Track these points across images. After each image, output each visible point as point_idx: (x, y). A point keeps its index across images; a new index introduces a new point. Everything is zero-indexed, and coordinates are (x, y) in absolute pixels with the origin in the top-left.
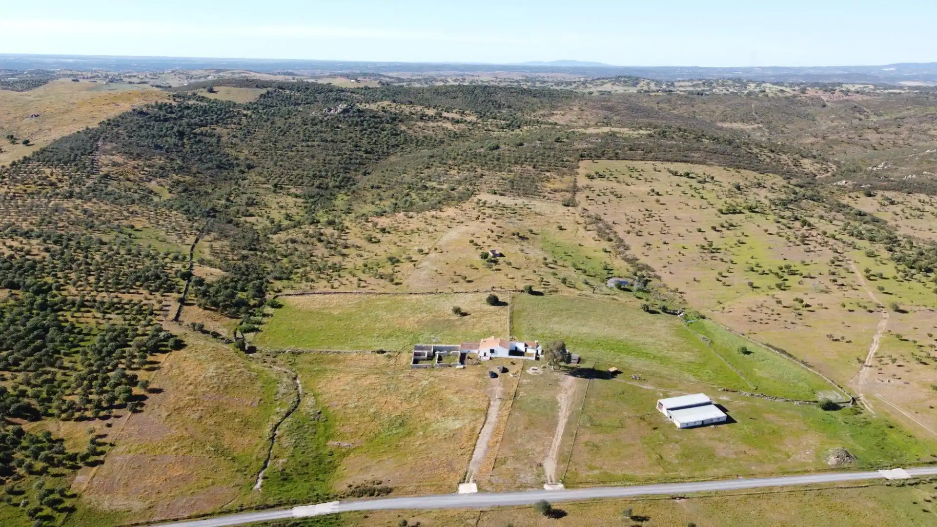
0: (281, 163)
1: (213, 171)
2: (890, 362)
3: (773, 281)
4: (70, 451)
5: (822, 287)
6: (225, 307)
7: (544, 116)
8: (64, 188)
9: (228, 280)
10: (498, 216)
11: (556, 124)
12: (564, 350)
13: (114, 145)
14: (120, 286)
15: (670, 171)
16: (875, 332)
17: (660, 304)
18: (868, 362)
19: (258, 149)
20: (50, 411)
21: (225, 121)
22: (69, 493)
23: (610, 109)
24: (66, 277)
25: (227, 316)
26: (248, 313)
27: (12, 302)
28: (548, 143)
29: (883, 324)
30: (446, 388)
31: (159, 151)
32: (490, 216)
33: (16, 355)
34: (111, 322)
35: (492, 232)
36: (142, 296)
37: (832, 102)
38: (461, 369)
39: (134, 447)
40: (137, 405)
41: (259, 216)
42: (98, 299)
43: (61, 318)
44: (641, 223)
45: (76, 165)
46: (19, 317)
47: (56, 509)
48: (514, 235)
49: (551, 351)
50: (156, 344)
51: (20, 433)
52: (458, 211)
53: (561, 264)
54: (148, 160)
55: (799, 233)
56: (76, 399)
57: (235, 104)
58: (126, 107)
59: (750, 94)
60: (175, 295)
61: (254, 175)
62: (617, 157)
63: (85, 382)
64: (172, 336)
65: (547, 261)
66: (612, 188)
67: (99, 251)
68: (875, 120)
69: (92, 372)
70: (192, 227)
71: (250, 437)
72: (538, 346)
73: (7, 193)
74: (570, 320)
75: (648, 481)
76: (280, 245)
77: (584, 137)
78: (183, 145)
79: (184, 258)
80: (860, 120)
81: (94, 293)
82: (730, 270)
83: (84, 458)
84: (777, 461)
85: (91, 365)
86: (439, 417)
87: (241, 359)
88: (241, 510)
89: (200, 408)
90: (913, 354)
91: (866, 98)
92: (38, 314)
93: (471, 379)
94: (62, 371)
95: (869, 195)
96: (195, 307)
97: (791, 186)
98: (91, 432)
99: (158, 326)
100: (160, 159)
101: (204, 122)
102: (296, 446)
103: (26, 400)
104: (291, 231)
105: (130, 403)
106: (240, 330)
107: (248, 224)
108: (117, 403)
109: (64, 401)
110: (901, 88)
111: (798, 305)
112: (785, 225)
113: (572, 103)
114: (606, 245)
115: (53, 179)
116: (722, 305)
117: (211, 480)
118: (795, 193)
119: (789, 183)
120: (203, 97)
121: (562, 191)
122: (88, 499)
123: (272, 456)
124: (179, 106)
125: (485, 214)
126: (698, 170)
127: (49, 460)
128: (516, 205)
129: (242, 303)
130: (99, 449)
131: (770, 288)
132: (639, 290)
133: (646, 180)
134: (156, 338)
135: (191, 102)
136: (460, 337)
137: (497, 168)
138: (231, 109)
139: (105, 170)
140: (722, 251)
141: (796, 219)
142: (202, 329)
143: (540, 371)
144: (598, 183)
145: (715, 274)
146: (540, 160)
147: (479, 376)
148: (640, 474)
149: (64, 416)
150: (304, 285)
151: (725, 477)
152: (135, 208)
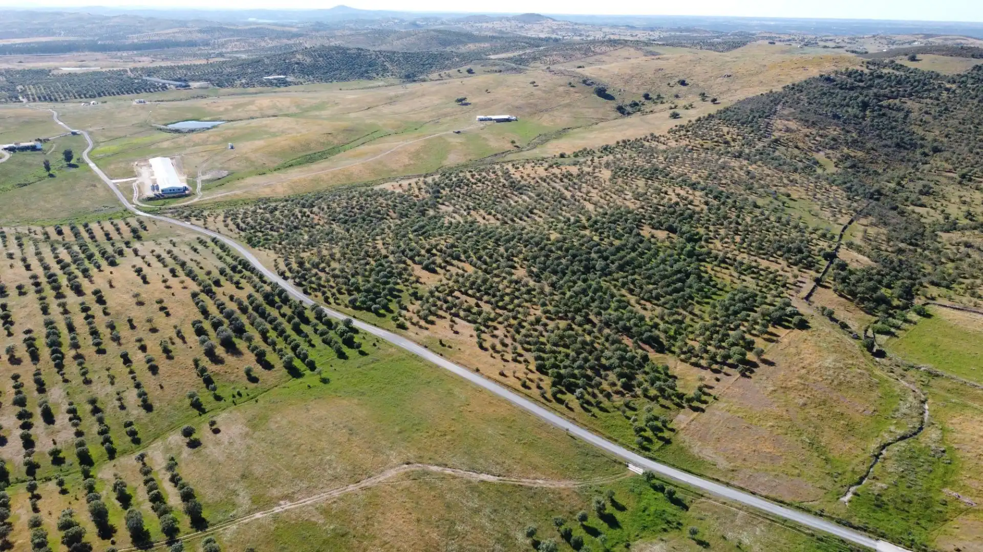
0: (979, 150)
1: (890, 150)
4: (680, 390)
6: (863, 300)
8: (736, 147)
9: (875, 271)
13: (792, 110)
14: (761, 252)
19: (953, 130)
20: (673, 349)
21: (920, 95)
22: (670, 426)
24: (716, 231)
25: (861, 309)
26: (887, 313)
27: (667, 243)
31: (835, 121)
33: (659, 290)
34: (745, 284)
36: (779, 266)
39: (734, 408)
40: (747, 370)
41: (932, 208)
42: (738, 258)
43: (702, 268)
45: (752, 127)
46: (669, 259)
47: (656, 435)
50: (780, 317)
51: (645, 358)
54: (821, 129)
56: (697, 345)
57: (938, 75)
58: (814, 72)
60: (813, 273)
61: (938, 159)
63: (708, 333)
64: (798, 314)
67: (751, 213)
69: (715, 325)
70: (850, 206)
71: (851, 445)
73: (687, 145)
76: (948, 246)
78: (863, 118)
79: (833, 237)
81: (736, 252)
83: (689, 400)
85: (716, 319)
87: (864, 359)
88: (820, 514)
89: (807, 395)
92: (685, 260)
94: (691, 316)
96: (831, 292)
98: (701, 379)
99: (787, 300)
100: (835, 130)
101: (895, 94)
102: (903, 477)
103: (657, 332)
104: (967, 233)
105: (741, 366)
106: (873, 329)
107: (914, 215)
108: (730, 361)
109: (686, 344)
115: (728, 138)
117: (797, 471)
120: (901, 66)
122: (682, 438)
123: (871, 475)
124: (871, 74)
127: (661, 390)
129: (883, 300)
130: (704, 398)
134: (782, 311)
135: (885, 71)
138: (932, 81)
139: (777, 134)
142: (831, 316)
149: (683, 356)
150: (966, 299)
152: (796, 176)
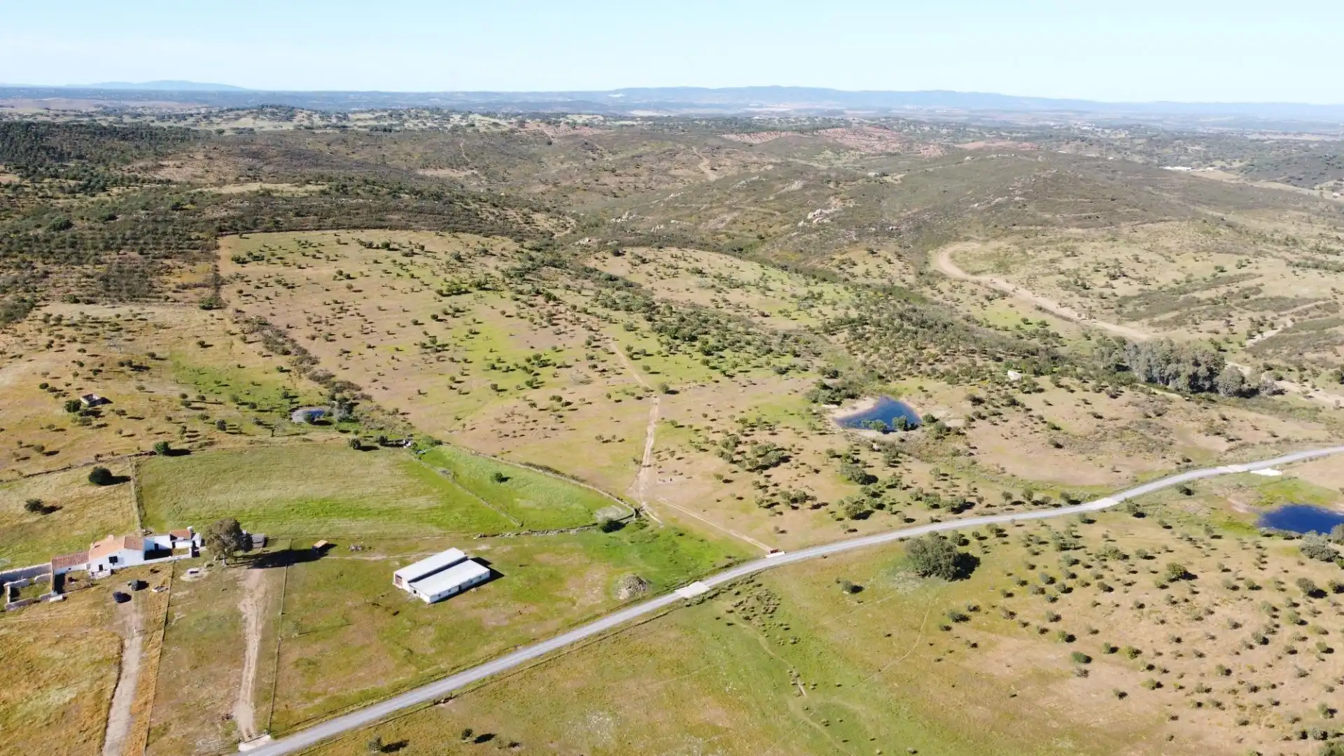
2: (668, 456)
3: (520, 378)
5: (581, 377)
7: (146, 169)
10: (87, 338)
11: (169, 181)
12: (240, 532)
15: (361, 243)
16: (648, 422)
17: (377, 435)
18: (646, 462)
23: (255, 155)
28: (160, 213)
29: (655, 412)
30: (36, 639)
32: (75, 340)
35: (81, 365)
37: (559, 138)
38: (59, 601)
44: (331, 322)
48: (122, 365)
49: (218, 537)
52: (9, 338)
53: (213, 400)
55: (544, 311)
59: (455, 129)
62: (278, 227)
65: (189, 399)
66: (278, 275)
68: (610, 159)
72: (193, 535)
74: (241, 483)
75: (397, 691)
77: (219, 200)
80: (594, 159)
82: (466, 372)
84: (560, 612)
86: (29, 692)
90: (691, 442)
91: (597, 132)
93: (82, 612)
95: (617, 254)
97: (525, 251)
110: (633, 118)
111: (557, 405)
112: (525, 302)
113: (191, 148)
114: (282, 361)
116: (462, 422)
118: (532, 259)
119: (522, 246)
121: (196, 286)
125: (62, 337)
126: (401, 237)
128: (118, 316)
131: (519, 388)
132: (341, 420)
133: (328, 258)
136: (47, 550)
137: (74, 259)
140: (450, 347)
141: (538, 293)
143: (204, 572)
144: (252, 269)
145: (445, 381)
146: (150, 241)
147: (95, 605)
148: (385, 684)
151: (501, 653)
